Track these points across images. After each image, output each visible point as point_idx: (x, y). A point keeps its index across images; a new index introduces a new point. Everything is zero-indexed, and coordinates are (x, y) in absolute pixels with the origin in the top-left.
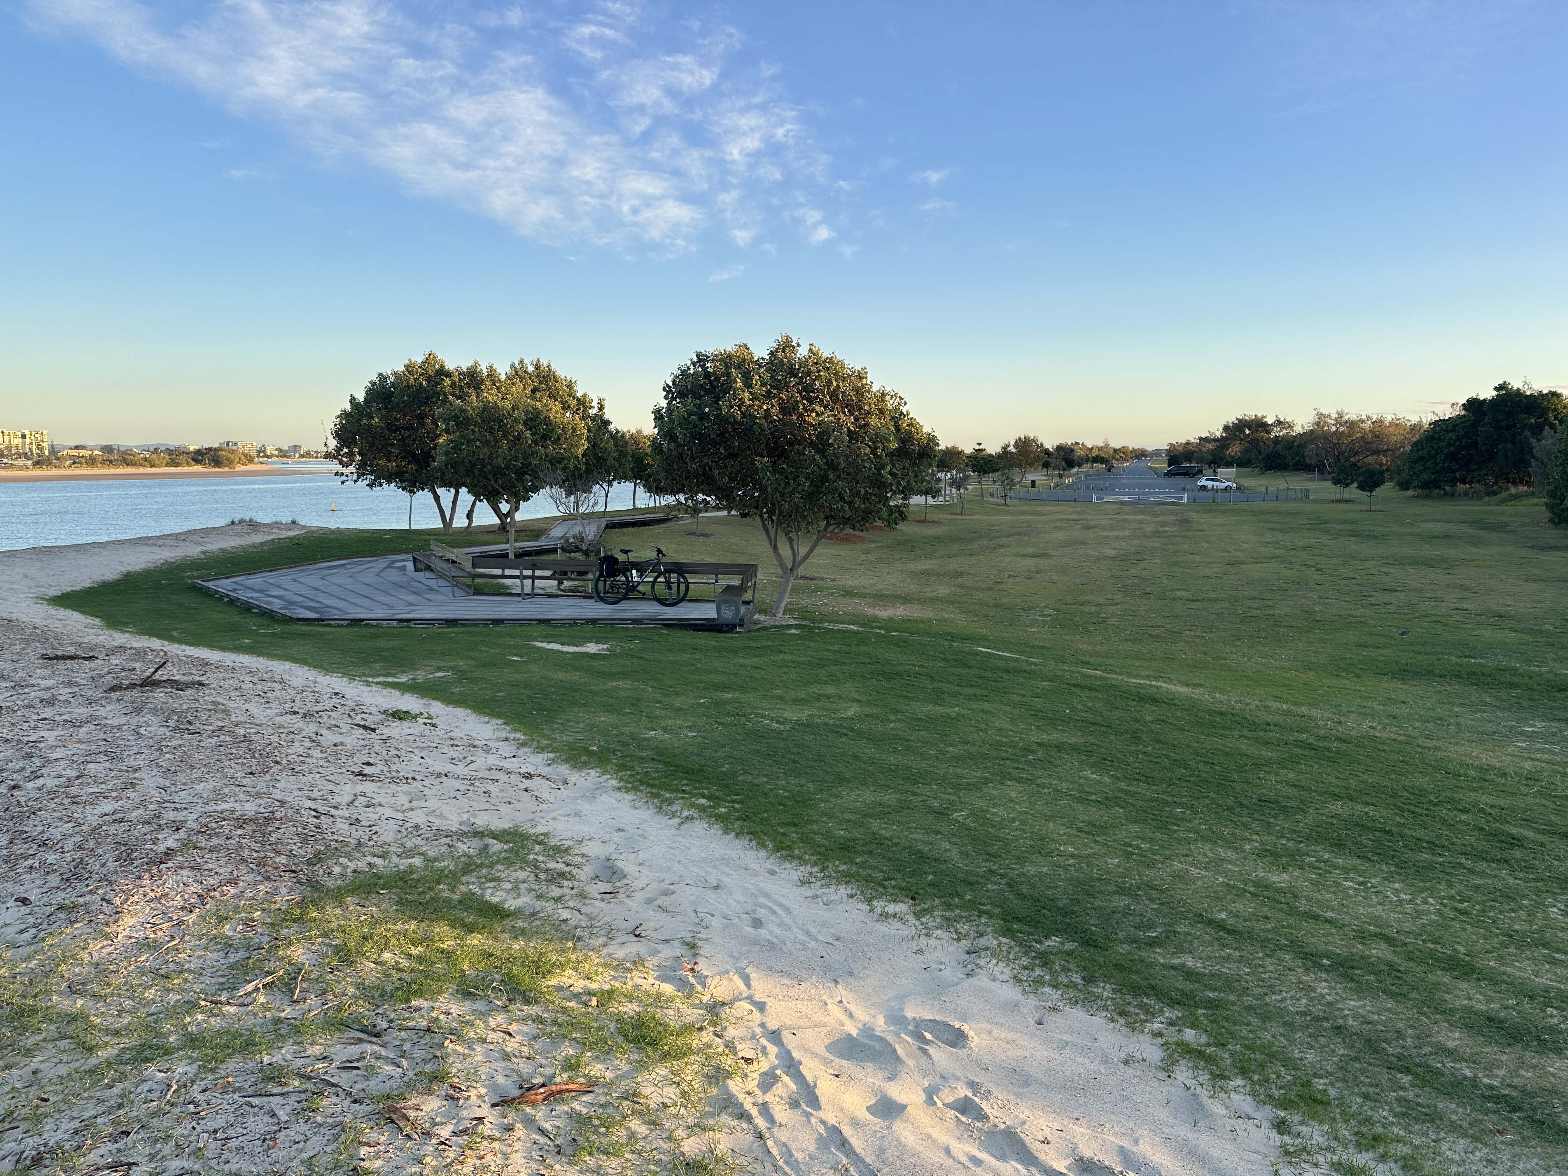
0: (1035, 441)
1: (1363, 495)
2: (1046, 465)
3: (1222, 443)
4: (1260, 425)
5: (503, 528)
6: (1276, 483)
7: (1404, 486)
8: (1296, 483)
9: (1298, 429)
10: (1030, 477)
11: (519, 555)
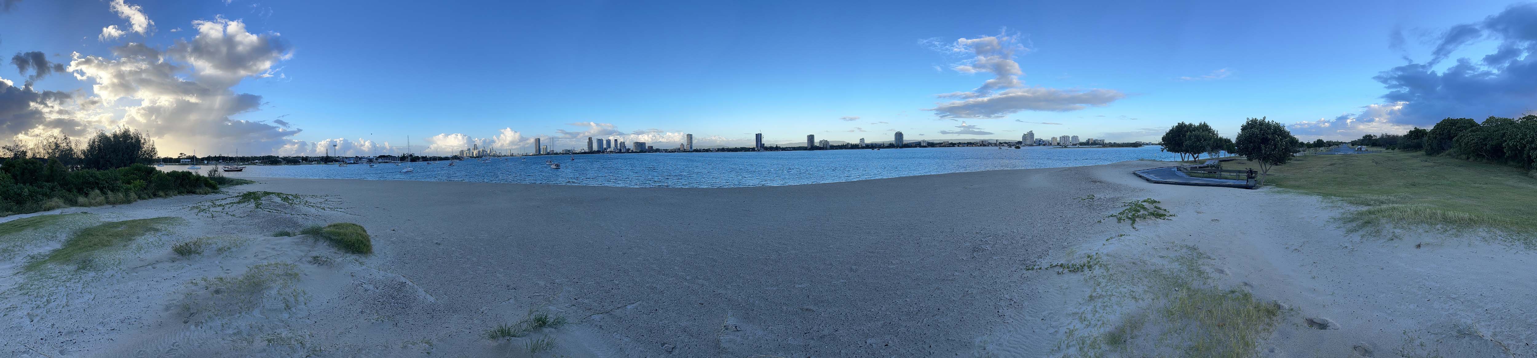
0: (1322, 140)
1: (1392, 151)
2: (1324, 146)
3: (1363, 140)
4: (1370, 136)
5: (1195, 161)
6: (1375, 149)
7: (1399, 149)
8: (1379, 149)
9: (1378, 137)
10: (1321, 149)
11: (1200, 167)
